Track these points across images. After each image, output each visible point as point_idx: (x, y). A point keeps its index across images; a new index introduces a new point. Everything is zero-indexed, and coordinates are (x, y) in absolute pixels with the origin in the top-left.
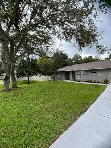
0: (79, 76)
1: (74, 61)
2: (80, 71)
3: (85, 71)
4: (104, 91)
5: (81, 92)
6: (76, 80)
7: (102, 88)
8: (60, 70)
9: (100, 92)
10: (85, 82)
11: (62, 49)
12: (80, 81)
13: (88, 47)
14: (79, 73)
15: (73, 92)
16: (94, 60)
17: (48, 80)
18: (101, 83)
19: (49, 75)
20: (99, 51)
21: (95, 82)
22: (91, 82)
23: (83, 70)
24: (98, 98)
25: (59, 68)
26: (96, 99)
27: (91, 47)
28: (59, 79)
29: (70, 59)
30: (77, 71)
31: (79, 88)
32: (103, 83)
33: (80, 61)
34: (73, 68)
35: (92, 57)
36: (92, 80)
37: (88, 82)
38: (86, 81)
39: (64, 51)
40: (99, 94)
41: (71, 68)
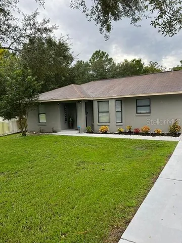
0: (104, 118)
1: (91, 72)
2: (107, 101)
3: (122, 101)
4: (169, 157)
5: (108, 166)
6: (96, 128)
7: (165, 151)
8: (44, 97)
9: (160, 161)
10: (121, 133)
11: (45, 22)
12: (106, 133)
13: (130, 19)
14: (103, 107)
15: (82, 171)
16: (147, 71)
17: (7, 132)
18: (163, 135)
19: (8, 116)
20: (160, 21)
21: (147, 134)
22: (137, 133)
23: (117, 100)
24: (154, 183)
25: (42, 92)
26: (149, 188)
27: (139, 19)
28: (43, 128)
29: (80, 63)
30: (99, 101)
31: (103, 154)
32: (168, 135)
33: (109, 71)
34: (89, 92)
35: (142, 62)
36: (141, 128)
37: (130, 133)
38: (123, 130)
39: (55, 27)
40: (158, 170)
41: (82, 92)
